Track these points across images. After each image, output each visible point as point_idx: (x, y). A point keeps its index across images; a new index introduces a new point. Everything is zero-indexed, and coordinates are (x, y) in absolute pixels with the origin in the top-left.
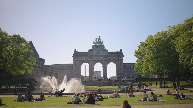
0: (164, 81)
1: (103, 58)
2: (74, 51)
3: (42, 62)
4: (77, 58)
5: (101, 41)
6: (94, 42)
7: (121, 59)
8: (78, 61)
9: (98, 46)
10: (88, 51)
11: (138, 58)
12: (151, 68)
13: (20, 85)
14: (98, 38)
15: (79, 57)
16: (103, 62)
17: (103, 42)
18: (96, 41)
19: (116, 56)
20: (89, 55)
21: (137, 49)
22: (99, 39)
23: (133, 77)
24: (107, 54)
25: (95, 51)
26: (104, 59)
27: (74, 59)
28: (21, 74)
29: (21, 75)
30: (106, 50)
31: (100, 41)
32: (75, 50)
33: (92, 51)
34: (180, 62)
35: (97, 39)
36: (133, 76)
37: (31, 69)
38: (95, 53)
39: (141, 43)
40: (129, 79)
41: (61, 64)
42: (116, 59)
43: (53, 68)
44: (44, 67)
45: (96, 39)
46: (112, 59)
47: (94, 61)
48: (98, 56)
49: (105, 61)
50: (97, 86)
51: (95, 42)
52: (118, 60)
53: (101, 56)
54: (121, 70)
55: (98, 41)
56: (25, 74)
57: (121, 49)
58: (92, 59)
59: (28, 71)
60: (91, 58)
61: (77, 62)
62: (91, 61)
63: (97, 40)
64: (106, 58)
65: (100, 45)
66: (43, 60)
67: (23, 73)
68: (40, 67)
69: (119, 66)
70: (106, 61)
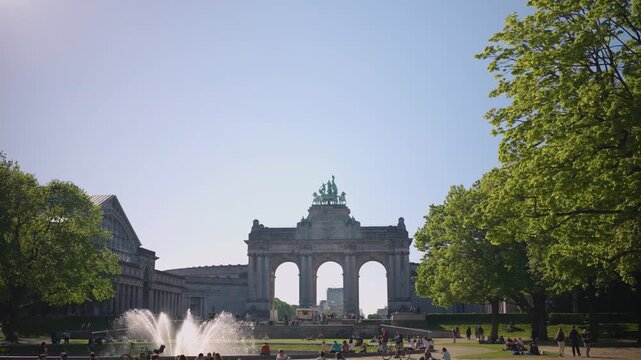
0: (513, 324)
1: (346, 248)
2: (252, 225)
3: (145, 259)
4: (260, 248)
5: (339, 194)
6: (315, 194)
7: (400, 250)
8: (263, 256)
9: (329, 208)
10: (295, 226)
11: (423, 253)
12: (456, 283)
13: (67, 334)
14: (329, 183)
15: (266, 242)
16: (344, 259)
17: (343, 194)
18: (321, 192)
19: (387, 242)
20: (298, 236)
21: (422, 226)
22: (332, 186)
23: (418, 311)
24: (359, 236)
25: (317, 226)
26: (348, 251)
27: (252, 252)
28: (72, 301)
29: (74, 304)
30: (353, 223)
31: (336, 192)
32: (256, 222)
33: (310, 226)
34: (531, 267)
35: (326, 187)
36: (418, 309)
37: (102, 284)
38: (317, 231)
39: (433, 207)
40: (404, 317)
41: (210, 265)
42: (387, 250)
43: (182, 278)
44: (155, 278)
45: (324, 186)
46: (372, 251)
47: (314, 255)
48: (328, 240)
49: (350, 255)
50: (302, 338)
51: (319, 194)
52: (394, 254)
53: (338, 242)
54: (402, 285)
55: (330, 191)
56: (86, 301)
57: (401, 220)
58: (309, 252)
59: (94, 291)
60: (305, 248)
61: (259, 259)
62: (307, 256)
63: (324, 189)
64: (355, 248)
65: (336, 206)
66: (151, 256)
67: (77, 297)
68: (142, 277)
69: (395, 273)
70: (354, 258)
